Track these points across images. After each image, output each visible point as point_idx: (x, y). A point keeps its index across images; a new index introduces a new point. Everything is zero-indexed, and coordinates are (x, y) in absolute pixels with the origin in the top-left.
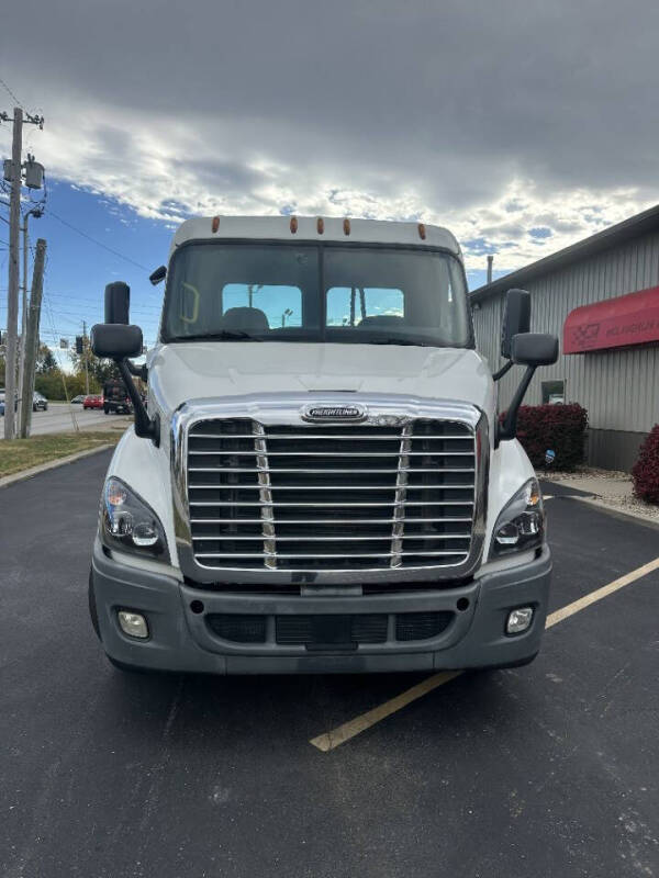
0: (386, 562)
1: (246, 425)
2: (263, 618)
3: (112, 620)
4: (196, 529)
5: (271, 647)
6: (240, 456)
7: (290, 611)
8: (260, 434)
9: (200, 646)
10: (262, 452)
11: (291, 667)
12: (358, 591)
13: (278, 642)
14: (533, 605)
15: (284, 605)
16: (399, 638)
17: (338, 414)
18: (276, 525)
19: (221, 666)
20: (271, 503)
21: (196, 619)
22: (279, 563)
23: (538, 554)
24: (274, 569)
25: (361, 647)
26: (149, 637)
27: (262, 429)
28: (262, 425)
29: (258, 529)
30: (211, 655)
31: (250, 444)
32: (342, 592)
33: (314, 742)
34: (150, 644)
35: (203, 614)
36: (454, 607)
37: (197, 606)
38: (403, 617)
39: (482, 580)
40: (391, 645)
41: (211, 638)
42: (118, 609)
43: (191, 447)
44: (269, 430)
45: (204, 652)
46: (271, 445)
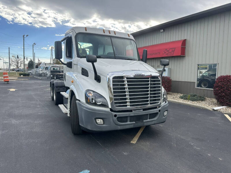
0: (148, 104)
1: (122, 77)
2: (127, 117)
3: (94, 121)
4: (115, 99)
5: (129, 123)
6: (120, 84)
7: (133, 115)
8: (125, 79)
9: (115, 124)
10: (126, 83)
11: (132, 126)
12: (142, 110)
13: (130, 122)
14: (167, 111)
15: (132, 114)
16: (149, 119)
17: (140, 75)
18: (130, 98)
19: (119, 128)
20: (128, 93)
21: (115, 118)
22: (131, 105)
23: (166, 102)
24: (129, 107)
25: (144, 121)
26: (104, 123)
27: (125, 78)
28: (126, 77)
29: (126, 99)
30: (117, 126)
31: (123, 81)
32: (139, 111)
33: (131, 142)
34: (104, 125)
35: (117, 117)
36: (158, 112)
37: (115, 116)
38: (150, 114)
39: (162, 106)
40: (148, 120)
41: (118, 122)
42: (96, 119)
43: (113, 82)
44: (127, 78)
45: (116, 125)
46: (128, 81)
